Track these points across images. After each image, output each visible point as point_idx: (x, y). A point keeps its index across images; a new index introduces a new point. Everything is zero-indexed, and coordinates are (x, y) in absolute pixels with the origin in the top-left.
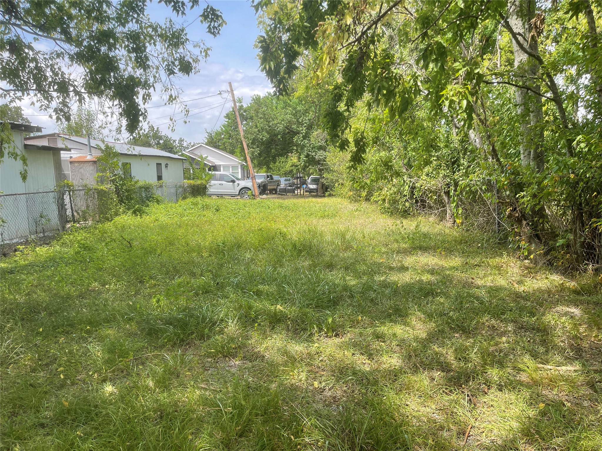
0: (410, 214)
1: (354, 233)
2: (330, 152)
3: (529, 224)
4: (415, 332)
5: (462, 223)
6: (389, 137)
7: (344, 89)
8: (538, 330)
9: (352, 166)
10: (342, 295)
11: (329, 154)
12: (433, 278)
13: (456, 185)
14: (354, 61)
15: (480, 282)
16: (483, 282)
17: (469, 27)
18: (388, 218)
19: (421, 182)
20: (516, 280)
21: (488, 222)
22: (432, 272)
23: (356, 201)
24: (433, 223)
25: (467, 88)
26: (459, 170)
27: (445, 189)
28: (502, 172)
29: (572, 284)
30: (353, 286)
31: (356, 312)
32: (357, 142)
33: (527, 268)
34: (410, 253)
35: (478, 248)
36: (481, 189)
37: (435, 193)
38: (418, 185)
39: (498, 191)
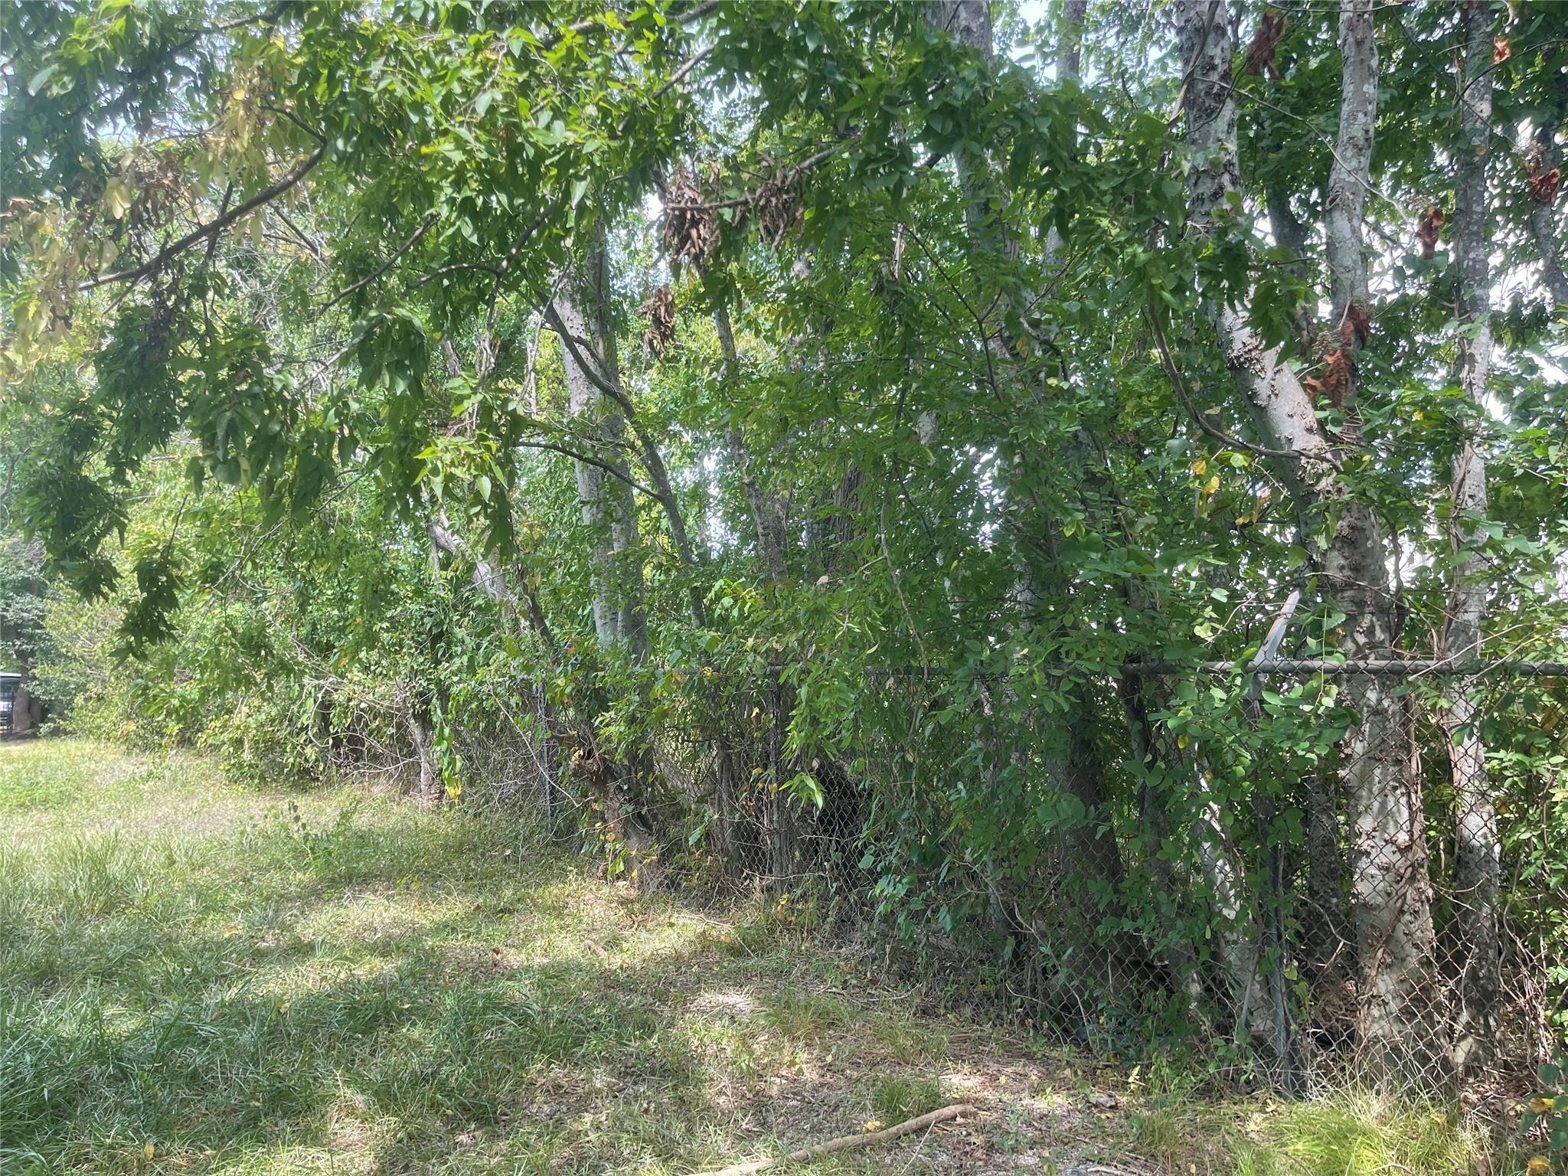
0: (317, 779)
1: (136, 853)
2: (59, 601)
3: (621, 789)
4: (336, 1158)
5: (462, 798)
6: (255, 564)
7: (102, 414)
8: (665, 1072)
9: (129, 649)
10: (87, 1077)
11: (55, 607)
12: (387, 967)
13: (444, 695)
14: (133, 335)
15: (514, 958)
16: (523, 956)
17: (473, 297)
18: (251, 793)
19: (348, 688)
20: (602, 939)
21: (526, 790)
22: (384, 949)
23: (147, 747)
24: (384, 802)
25: (488, 448)
26: (451, 657)
27: (414, 706)
28: (557, 662)
29: (724, 930)
30: (128, 1039)
31: (136, 1131)
32: (147, 573)
33: (624, 902)
34: (319, 897)
35: (506, 860)
36: (507, 705)
37: (388, 716)
38: (339, 697)
39: (548, 710)
